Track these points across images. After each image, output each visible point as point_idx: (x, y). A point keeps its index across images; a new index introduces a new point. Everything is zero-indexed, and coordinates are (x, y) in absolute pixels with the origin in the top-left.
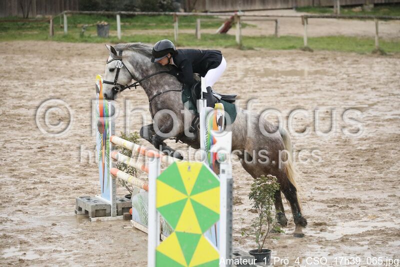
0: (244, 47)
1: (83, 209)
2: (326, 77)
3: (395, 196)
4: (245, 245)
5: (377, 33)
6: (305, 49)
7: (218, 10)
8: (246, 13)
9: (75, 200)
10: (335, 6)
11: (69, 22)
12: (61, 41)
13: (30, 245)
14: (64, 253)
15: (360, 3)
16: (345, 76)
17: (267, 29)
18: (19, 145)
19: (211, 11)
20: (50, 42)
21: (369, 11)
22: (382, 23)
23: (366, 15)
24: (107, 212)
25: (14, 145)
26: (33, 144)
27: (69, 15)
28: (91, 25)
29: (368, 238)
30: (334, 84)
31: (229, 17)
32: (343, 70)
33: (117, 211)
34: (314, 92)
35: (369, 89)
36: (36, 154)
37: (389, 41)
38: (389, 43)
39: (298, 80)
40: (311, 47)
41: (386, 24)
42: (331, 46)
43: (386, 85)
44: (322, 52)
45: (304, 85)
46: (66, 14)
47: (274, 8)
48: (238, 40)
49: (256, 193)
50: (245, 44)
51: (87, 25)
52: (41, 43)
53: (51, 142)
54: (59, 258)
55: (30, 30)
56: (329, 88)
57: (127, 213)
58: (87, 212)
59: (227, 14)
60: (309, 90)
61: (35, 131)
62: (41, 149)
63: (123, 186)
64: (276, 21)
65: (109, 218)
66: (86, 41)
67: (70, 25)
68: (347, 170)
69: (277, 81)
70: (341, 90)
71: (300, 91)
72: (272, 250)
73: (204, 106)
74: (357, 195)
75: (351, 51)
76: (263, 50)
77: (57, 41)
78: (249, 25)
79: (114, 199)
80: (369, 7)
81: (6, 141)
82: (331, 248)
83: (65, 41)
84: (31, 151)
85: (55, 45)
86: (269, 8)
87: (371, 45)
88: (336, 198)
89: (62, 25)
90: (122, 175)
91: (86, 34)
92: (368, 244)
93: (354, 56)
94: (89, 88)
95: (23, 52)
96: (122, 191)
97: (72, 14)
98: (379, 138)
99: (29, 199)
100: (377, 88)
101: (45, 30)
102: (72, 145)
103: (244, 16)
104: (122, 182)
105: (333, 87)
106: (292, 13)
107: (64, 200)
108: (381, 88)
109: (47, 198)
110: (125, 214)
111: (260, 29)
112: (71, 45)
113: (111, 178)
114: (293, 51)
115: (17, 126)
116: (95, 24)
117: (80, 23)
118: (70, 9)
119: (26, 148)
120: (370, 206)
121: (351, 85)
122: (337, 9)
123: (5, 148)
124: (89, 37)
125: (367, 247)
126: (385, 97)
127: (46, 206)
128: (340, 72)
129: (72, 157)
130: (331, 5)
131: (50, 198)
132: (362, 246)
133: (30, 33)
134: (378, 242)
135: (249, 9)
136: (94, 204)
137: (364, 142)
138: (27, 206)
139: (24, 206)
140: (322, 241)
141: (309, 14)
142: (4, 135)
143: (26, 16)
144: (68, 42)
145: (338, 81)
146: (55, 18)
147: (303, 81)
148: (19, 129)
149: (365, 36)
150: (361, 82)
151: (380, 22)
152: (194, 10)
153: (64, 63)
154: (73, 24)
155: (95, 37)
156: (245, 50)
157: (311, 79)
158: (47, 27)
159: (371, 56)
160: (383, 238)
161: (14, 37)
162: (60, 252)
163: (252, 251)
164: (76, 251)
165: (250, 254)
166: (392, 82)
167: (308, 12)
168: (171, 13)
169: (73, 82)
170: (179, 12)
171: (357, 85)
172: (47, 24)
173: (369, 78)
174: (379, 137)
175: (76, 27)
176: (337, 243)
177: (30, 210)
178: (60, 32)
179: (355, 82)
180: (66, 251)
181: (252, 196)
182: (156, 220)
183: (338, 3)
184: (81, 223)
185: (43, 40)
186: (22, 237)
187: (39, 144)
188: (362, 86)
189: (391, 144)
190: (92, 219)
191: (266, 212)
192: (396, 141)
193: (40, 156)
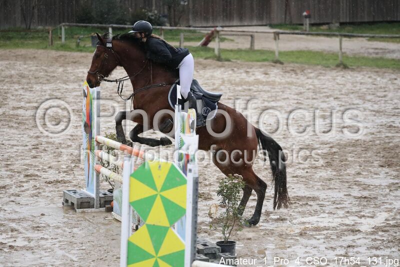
0: (222, 59)
1: (70, 202)
2: (294, 87)
3: (350, 195)
4: (213, 237)
5: (341, 48)
6: (276, 62)
7: (200, 26)
8: (225, 29)
9: (62, 192)
10: (304, 24)
11: (66, 33)
12: (59, 50)
13: (20, 233)
14: (50, 241)
15: (328, 22)
16: (311, 87)
17: (244, 44)
18: (15, 143)
19: (194, 26)
20: (49, 51)
21: (335, 29)
22: (346, 40)
23: (332, 33)
24: (92, 204)
25: (12, 143)
26: (28, 142)
27: (67, 27)
28: (87, 36)
29: (325, 232)
30: (301, 93)
31: (210, 32)
32: (310, 81)
33: (100, 203)
34: (283, 100)
35: (332, 99)
36: (30, 150)
37: (351, 56)
38: (351, 58)
39: (269, 89)
40: (282, 60)
41: (349, 41)
42: (300, 59)
43: (347, 95)
44: (292, 65)
45: (274, 94)
46: (64, 26)
47: (250, 24)
48: (216, 52)
49: (223, 190)
50: (223, 56)
51: (82, 36)
52: (40, 51)
53: (45, 140)
54: (45, 245)
55: (31, 39)
56: (296, 97)
57: (109, 206)
58: (73, 204)
59: (207, 29)
60: (278, 98)
61: (31, 130)
62: (36, 147)
63: (106, 181)
64: (252, 36)
65: (93, 210)
66: (81, 51)
67: (67, 36)
68: (308, 170)
69: (250, 90)
70: (307, 99)
71: (270, 99)
72: (237, 242)
73: (179, 110)
74: (316, 194)
75: (318, 65)
76: (239, 62)
77: (55, 50)
78: (227, 39)
79: (98, 193)
80: (335, 26)
83: (62, 50)
84: (26, 148)
85: (53, 53)
86: (246, 24)
87: (335, 60)
88: (297, 196)
89: (60, 36)
90: (104, 171)
91: (82, 44)
92: (324, 238)
93: (320, 69)
95: (25, 58)
96: (106, 186)
97: (70, 26)
98: (339, 143)
100: (339, 98)
101: (45, 39)
102: (64, 143)
103: (222, 31)
104: (105, 178)
105: (300, 96)
106: (266, 29)
107: (53, 193)
108: (342, 98)
109: (38, 191)
110: (107, 206)
111: (237, 43)
112: (68, 53)
113: (95, 174)
114: (266, 63)
115: (15, 125)
116: (89, 35)
117: (76, 34)
118: (68, 22)
119: (22, 146)
120: (328, 203)
121: (316, 95)
122: (307, 28)
123: (3, 144)
124: (84, 47)
125: (323, 240)
126: (346, 106)
127: (36, 198)
128: (307, 83)
129: (62, 154)
130: (301, 23)
131: (41, 191)
132: (319, 239)
133: (31, 42)
134: (332, 237)
135: (227, 24)
136: (80, 197)
137: (325, 146)
138: (19, 198)
139: (17, 198)
140: (282, 235)
141: (281, 31)
142: (3, 133)
143: (28, 27)
144: (65, 51)
145: (305, 90)
146: (54, 30)
147: (273, 90)
148: (17, 128)
149: (331, 51)
150: (325, 92)
151: (344, 39)
152: (179, 25)
153: (61, 70)
154: (70, 35)
155: (90, 47)
156: (223, 62)
158: (47, 37)
159: (335, 70)
160: (337, 233)
161: (16, 46)
162: (47, 239)
163: (218, 242)
164: (61, 239)
165: (217, 245)
166: (353, 93)
167: (281, 29)
168: (158, 27)
169: (67, 87)
170: (165, 26)
171: (321, 95)
172: (47, 34)
173: (332, 88)
174: (339, 141)
175: (73, 38)
176: (296, 236)
177: (22, 201)
178: (59, 42)
179: (320, 92)
180: (52, 238)
181: (219, 193)
182: (129, 214)
183: (307, 21)
184: (67, 213)
185: (43, 48)
186: (13, 225)
187: (34, 142)
188: (326, 96)
189: (349, 148)
190: (77, 210)
191: (232, 208)
192: (354, 145)
193: (34, 152)
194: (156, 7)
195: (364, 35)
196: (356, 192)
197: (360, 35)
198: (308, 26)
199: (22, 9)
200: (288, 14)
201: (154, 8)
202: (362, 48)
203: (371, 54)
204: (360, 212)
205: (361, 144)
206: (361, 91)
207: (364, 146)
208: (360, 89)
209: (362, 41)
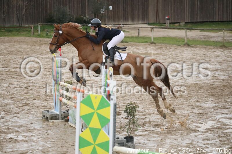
1: (46, 116)
2: (162, 56)
3: (193, 112)
4: (122, 134)
5: (186, 36)
6: (152, 43)
7: (112, 24)
8: (125, 26)
9: (42, 112)
12: (37, 37)
13: (20, 133)
14: (36, 137)
15: (179, 22)
16: (171, 56)
17: (135, 33)
18: (16, 86)
19: (108, 24)
20: (32, 38)
21: (183, 25)
22: (188, 31)
23: (181, 28)
24: (57, 117)
25: (14, 86)
26: (22, 85)
27: (41, 25)
28: (51, 30)
29: (180, 132)
30: (166, 59)
31: (117, 27)
32: (170, 53)
33: (62, 117)
35: (182, 62)
36: (24, 90)
37: (191, 40)
38: (191, 41)
40: (155, 42)
41: (190, 32)
42: (165, 42)
43: (190, 60)
44: (160, 44)
46: (39, 24)
49: (127, 110)
51: (49, 30)
52: (27, 38)
53: (31, 84)
54: (33, 139)
55: (22, 32)
58: (47, 118)
59: (115, 26)
61: (24, 79)
62: (26, 88)
63: (65, 106)
64: (139, 29)
65: (58, 121)
67: (41, 30)
68: (171, 100)
72: (134, 137)
73: (104, 69)
75: (174, 44)
76: (132, 43)
77: (35, 37)
78: (126, 31)
79: (60, 112)
80: (183, 24)
81: (10, 84)
82: (162, 136)
83: (39, 37)
84: (22, 89)
85: (34, 39)
86: (136, 23)
87: (183, 41)
89: (37, 30)
90: (64, 100)
91: (49, 34)
92: (180, 135)
93: (175, 47)
94: (50, 59)
95: (19, 42)
96: (64, 108)
97: (43, 24)
99: (20, 111)
100: (186, 62)
101: (29, 32)
102: (41, 86)
103: (123, 27)
104: (64, 104)
105: (165, 61)
106: (146, 26)
107: (37, 112)
109: (28, 111)
110: (65, 119)
111: (131, 33)
112: (42, 39)
113: (59, 102)
114: (146, 44)
115: (15, 77)
116: (53, 29)
117: (46, 29)
118: (41, 22)
119: (19, 87)
121: (174, 60)
122: (168, 25)
123: (9, 87)
124: (50, 36)
125: (179, 136)
127: (28, 115)
128: (169, 54)
129: (41, 92)
130: (165, 22)
131: (30, 111)
132: (177, 135)
133: (22, 33)
134: (184, 134)
135: (126, 24)
136: (51, 114)
138: (19, 114)
139: (18, 114)
140: (158, 133)
141: (154, 27)
142: (9, 81)
143: (20, 25)
145: (167, 58)
146: (34, 27)
148: (16, 78)
149: (180, 37)
150: (178, 59)
151: (187, 31)
153: (38, 47)
154: (43, 29)
156: (124, 43)
157: (155, 57)
158: (31, 31)
159: (183, 47)
160: (187, 132)
161: (15, 35)
163: (125, 137)
164: (42, 136)
166: (193, 59)
167: (154, 25)
169: (42, 57)
172: (30, 29)
173: (182, 57)
174: (186, 84)
175: (44, 31)
176: (165, 134)
177: (20, 117)
178: (37, 33)
179: (175, 59)
180: (37, 136)
181: (125, 111)
182: (80, 122)
183: (168, 21)
184: (45, 123)
185: (28, 37)
186: (17, 129)
187: (26, 85)
188: (178, 61)
189: (192, 88)
190: (50, 121)
191: (132, 119)
192: (194, 86)
193: (26, 91)
194: (88, 14)
195: (199, 29)
196: (196, 111)
197: (196, 29)
198: (168, 24)
199: (17, 16)
200: (157, 18)
201: (87, 15)
202: (197, 35)
203: (202, 39)
204: (199, 121)
205: (198, 86)
206: (197, 58)
207: (200, 87)
208: (196, 57)
209: (197, 32)
